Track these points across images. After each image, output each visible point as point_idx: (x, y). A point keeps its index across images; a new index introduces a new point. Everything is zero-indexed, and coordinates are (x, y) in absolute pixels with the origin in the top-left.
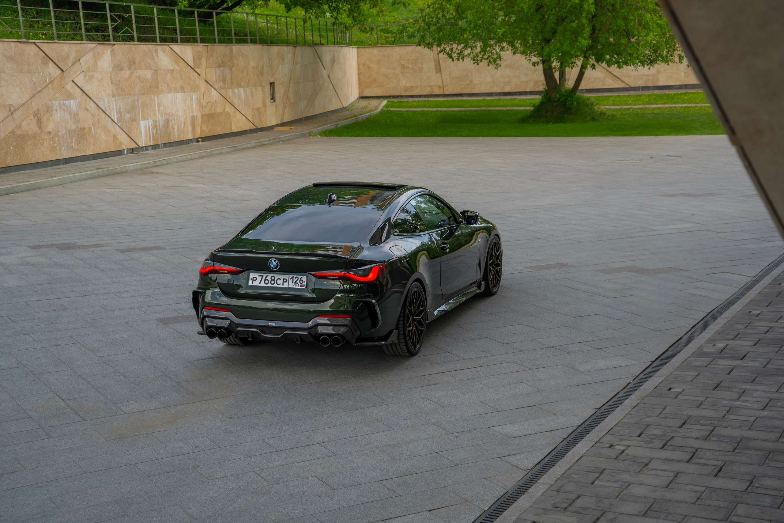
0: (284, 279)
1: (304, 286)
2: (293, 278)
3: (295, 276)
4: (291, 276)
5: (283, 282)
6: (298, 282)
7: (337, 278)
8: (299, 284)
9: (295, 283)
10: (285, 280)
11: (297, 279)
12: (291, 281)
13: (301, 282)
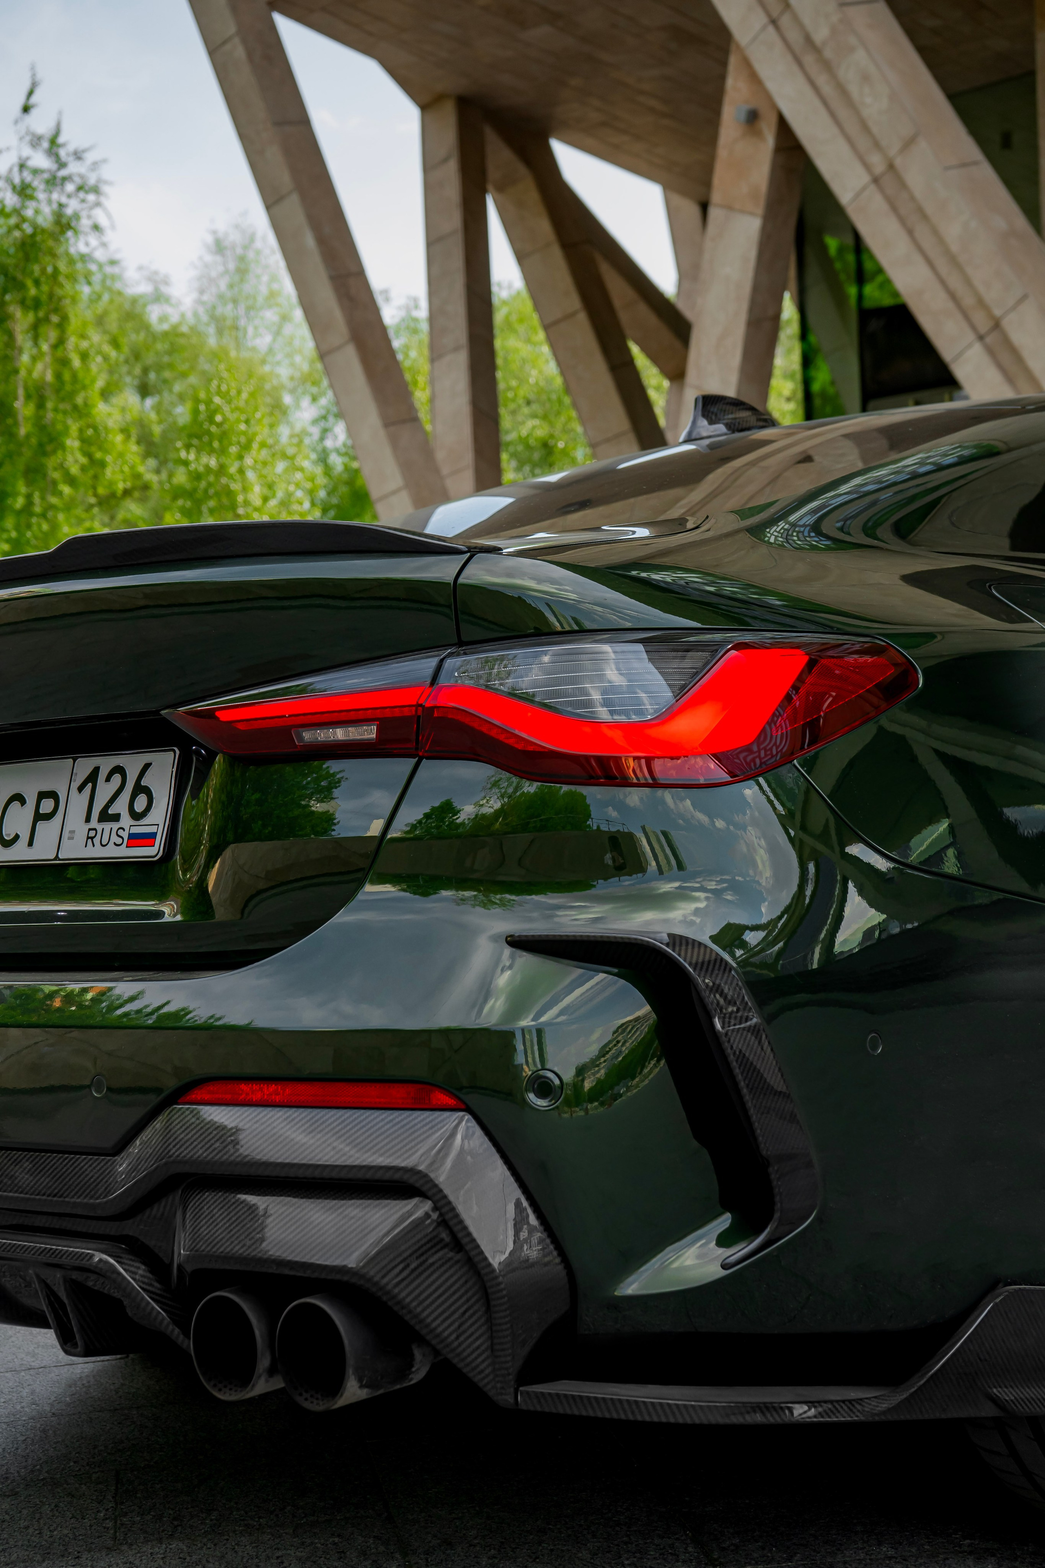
0: (42, 795)
1: (147, 839)
2: (92, 778)
3: (106, 763)
4: (85, 765)
5: (39, 817)
6: (121, 807)
7: (369, 733)
8: (126, 821)
9: (105, 816)
10: (47, 806)
11: (117, 779)
12: (78, 803)
13: (141, 803)
